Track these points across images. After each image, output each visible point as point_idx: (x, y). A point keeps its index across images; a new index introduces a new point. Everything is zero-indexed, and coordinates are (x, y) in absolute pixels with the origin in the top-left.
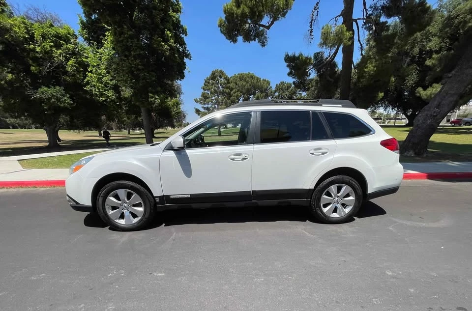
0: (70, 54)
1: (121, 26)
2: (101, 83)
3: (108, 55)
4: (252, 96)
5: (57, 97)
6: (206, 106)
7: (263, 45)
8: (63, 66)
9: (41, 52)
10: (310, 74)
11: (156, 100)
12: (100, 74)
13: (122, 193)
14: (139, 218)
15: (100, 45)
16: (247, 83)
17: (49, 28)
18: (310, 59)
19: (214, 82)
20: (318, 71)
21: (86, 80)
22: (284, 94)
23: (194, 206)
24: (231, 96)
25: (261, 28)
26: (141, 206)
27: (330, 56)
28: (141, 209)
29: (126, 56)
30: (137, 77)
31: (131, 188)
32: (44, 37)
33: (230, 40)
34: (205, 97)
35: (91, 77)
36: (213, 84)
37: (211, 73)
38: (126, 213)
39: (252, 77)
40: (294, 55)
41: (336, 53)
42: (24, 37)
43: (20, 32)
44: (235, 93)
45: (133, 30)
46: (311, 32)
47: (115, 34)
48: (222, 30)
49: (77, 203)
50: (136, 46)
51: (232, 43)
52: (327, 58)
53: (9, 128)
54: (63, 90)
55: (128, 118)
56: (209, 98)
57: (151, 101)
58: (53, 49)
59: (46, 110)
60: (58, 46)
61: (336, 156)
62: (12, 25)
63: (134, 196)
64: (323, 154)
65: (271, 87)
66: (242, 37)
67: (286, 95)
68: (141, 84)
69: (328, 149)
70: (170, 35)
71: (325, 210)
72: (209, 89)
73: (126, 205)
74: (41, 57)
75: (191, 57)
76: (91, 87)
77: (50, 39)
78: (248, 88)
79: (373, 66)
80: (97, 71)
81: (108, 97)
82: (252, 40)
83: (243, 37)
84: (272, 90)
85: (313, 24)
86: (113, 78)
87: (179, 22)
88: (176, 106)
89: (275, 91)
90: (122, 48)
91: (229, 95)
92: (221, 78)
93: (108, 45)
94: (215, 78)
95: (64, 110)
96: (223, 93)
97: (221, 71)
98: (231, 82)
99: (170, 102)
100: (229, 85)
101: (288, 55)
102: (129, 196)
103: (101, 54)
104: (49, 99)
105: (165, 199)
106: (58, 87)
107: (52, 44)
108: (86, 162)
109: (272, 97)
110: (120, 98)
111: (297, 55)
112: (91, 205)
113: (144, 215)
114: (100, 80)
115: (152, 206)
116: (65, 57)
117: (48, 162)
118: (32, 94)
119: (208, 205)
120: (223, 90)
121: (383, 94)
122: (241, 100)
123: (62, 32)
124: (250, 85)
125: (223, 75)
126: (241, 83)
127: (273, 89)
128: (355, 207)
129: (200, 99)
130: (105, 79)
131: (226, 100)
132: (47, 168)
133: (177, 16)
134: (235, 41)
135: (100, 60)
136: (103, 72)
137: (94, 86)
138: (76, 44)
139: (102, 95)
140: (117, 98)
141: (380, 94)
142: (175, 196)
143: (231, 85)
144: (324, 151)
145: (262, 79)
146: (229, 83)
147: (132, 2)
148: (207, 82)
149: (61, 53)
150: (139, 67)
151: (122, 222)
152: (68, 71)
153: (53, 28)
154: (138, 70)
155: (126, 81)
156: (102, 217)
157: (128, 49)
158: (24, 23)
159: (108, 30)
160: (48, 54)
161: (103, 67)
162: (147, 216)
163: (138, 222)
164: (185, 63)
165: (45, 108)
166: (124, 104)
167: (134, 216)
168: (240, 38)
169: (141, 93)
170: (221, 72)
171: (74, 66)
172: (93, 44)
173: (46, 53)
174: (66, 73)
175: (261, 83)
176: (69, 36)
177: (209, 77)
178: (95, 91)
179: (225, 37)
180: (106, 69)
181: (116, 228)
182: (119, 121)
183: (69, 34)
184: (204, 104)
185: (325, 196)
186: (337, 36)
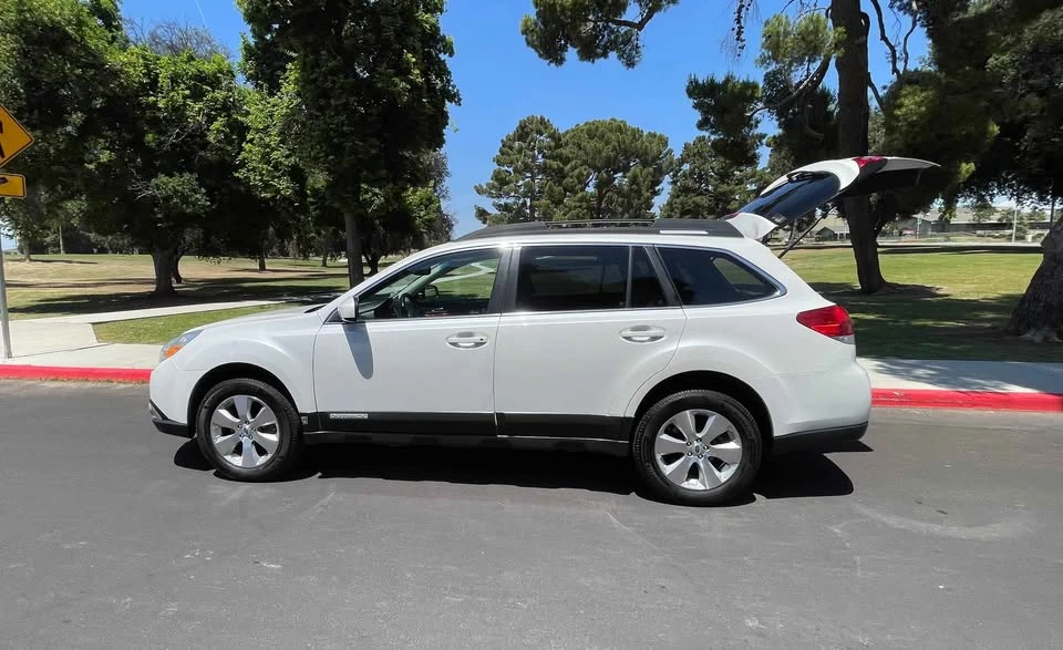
0: (216, 110)
1: (316, 52)
2: (268, 163)
3: (287, 107)
4: (620, 174)
5: (183, 194)
6: (503, 201)
7: (630, 64)
8: (202, 132)
9: (166, 108)
10: (758, 122)
11: (375, 197)
12: (268, 146)
13: (242, 402)
14: (269, 456)
15: (274, 87)
16: (607, 143)
17: (186, 63)
18: (755, 86)
19: (524, 145)
20: (780, 114)
21: (240, 157)
22: (707, 166)
23: (377, 438)
24: (564, 177)
25: (623, 29)
26: (274, 433)
27: (807, 76)
28: (274, 438)
29: (321, 109)
30: (337, 150)
31: (260, 393)
32: (175, 79)
33: (547, 59)
34: (501, 181)
35: (250, 151)
36: (520, 151)
37: (518, 124)
38: (247, 443)
39: (621, 129)
40: (712, 81)
41: (823, 70)
42: (141, 83)
43: (137, 74)
44: (573, 169)
45: (339, 58)
46: (739, 33)
47: (304, 68)
48: (529, 38)
49: (164, 417)
50: (341, 88)
51: (553, 65)
52: (801, 82)
53: (93, 253)
54: (197, 180)
55: (319, 234)
56: (511, 182)
57: (365, 200)
58: (189, 102)
59: (160, 220)
60: (197, 95)
61: (683, 345)
62: (124, 64)
63: (262, 409)
64: (654, 338)
65: (670, 151)
66: (576, 50)
67: (712, 168)
68: (345, 165)
69: (663, 328)
70: (414, 60)
71: (668, 469)
72: (511, 163)
73: (247, 427)
74: (165, 118)
75: (460, 99)
76: (248, 171)
77: (185, 83)
78: (609, 157)
79: (916, 103)
80: (261, 139)
81: (278, 191)
82: (598, 56)
83: (578, 52)
84: (672, 158)
85: (743, 14)
86: (293, 152)
87: (438, 29)
88: (426, 207)
89: (682, 161)
90: (315, 92)
91: (560, 175)
92: (541, 135)
93: (289, 88)
94: (527, 134)
95: (193, 219)
96: (544, 169)
97: (542, 119)
98: (566, 144)
99: (413, 196)
100: (559, 151)
101: (697, 82)
102: (255, 409)
103: (274, 106)
104: (167, 199)
105: (320, 419)
106: (187, 174)
107: (187, 92)
108: (189, 340)
109: (674, 176)
110: (301, 193)
111: (720, 79)
112: (185, 422)
113: (278, 451)
114: (265, 158)
115: (295, 432)
116: (208, 115)
117: (146, 329)
118: (140, 190)
119: (405, 439)
120: (545, 164)
121: (972, 166)
122: (591, 184)
123: (208, 68)
124: (614, 149)
125: (546, 128)
126: (592, 144)
127: (677, 155)
128: (741, 468)
129: (488, 185)
130: (275, 155)
131: (550, 187)
132: (139, 342)
133: (433, 20)
134: (560, 61)
135: (271, 116)
136: (274, 140)
137: (254, 169)
138: (230, 90)
139: (267, 186)
140: (296, 193)
141: (964, 165)
142: (338, 416)
143: (565, 151)
144: (653, 332)
145: (645, 134)
146: (561, 146)
147: (341, 5)
148: (506, 147)
149: (200, 109)
150: (345, 128)
151: (236, 462)
152: (210, 143)
153: (194, 63)
154: (344, 134)
155: (316, 159)
156: (201, 448)
157: (325, 94)
158: (144, 58)
159: (291, 59)
160: (178, 112)
161: (274, 131)
162: (283, 452)
163: (266, 464)
164: (446, 113)
165: (160, 216)
166: (312, 203)
167: (261, 451)
168: (572, 54)
169: (344, 183)
170: (542, 121)
171: (223, 131)
172: (261, 86)
173: (175, 109)
174: (205, 145)
175: (643, 143)
176: (219, 75)
177: (511, 134)
178: (255, 179)
179: (537, 54)
180: (281, 133)
181: (225, 473)
182: (299, 238)
183: (221, 71)
184: (499, 196)
185: (665, 437)
186: (803, 39)
